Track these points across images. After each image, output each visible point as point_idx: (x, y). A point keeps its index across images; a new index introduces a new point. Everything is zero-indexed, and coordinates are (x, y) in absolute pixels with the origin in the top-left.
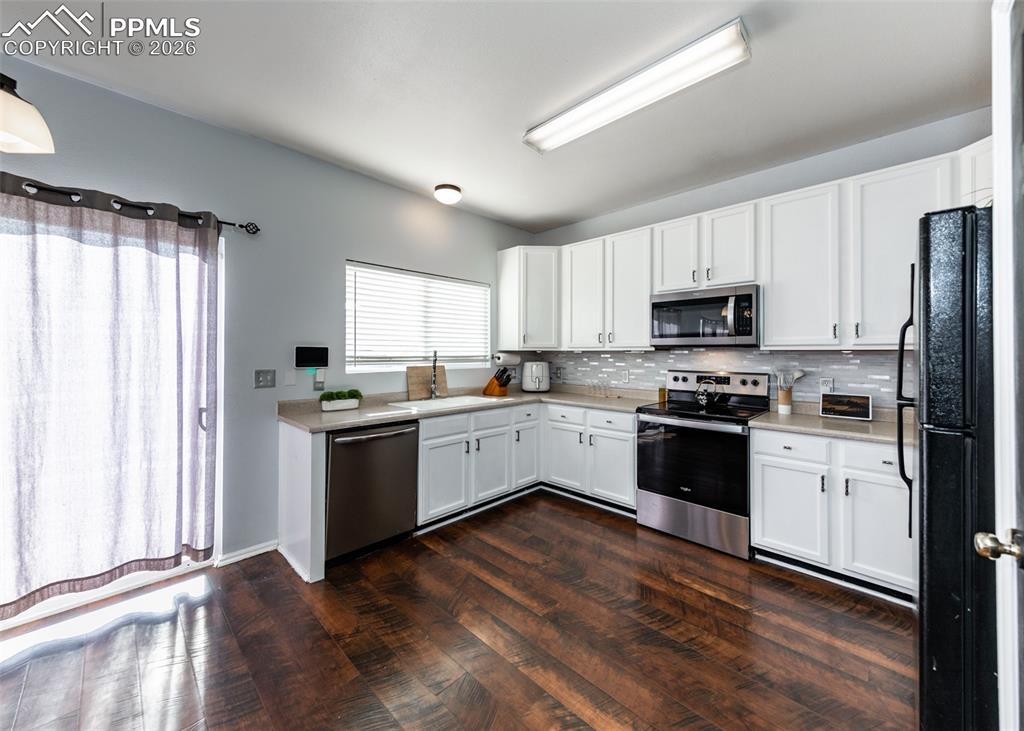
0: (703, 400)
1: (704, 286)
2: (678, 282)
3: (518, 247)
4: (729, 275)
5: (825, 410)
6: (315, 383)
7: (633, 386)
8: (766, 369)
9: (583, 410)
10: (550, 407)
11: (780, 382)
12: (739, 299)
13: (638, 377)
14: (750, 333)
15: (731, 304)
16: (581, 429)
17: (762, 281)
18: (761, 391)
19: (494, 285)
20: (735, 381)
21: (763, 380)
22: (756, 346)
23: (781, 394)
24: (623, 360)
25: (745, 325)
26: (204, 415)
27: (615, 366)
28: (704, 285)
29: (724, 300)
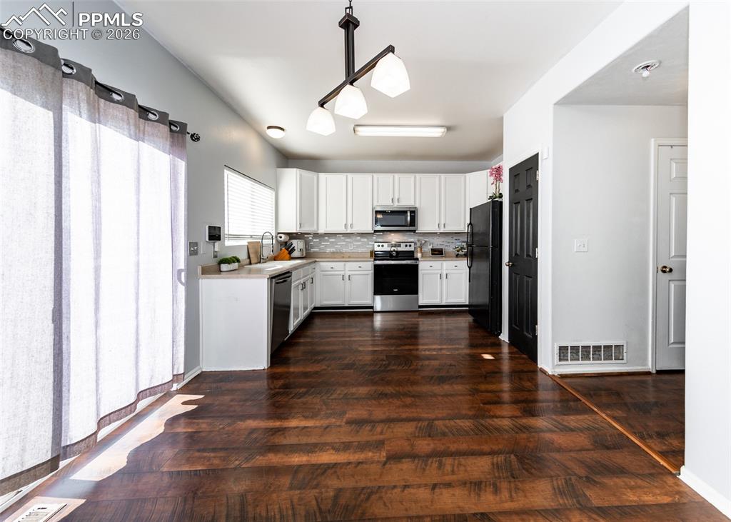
0: (394, 254)
1: (396, 206)
2: (386, 203)
3: (295, 169)
4: (406, 202)
5: (432, 254)
6: (215, 252)
7: (356, 251)
8: (412, 240)
9: (343, 263)
10: (322, 264)
11: (418, 245)
12: (411, 212)
13: (358, 246)
14: (414, 226)
15: (409, 214)
16: (342, 273)
17: (417, 206)
18: (412, 249)
19: (276, 188)
20: (403, 245)
21: (413, 244)
22: (414, 231)
23: (419, 249)
24: (350, 237)
25: (413, 222)
26: (183, 274)
27: (344, 241)
28: (396, 204)
29: (406, 212)
